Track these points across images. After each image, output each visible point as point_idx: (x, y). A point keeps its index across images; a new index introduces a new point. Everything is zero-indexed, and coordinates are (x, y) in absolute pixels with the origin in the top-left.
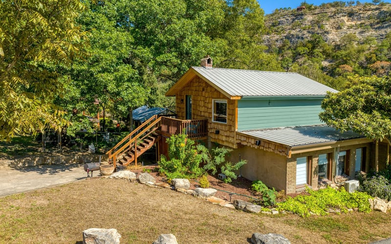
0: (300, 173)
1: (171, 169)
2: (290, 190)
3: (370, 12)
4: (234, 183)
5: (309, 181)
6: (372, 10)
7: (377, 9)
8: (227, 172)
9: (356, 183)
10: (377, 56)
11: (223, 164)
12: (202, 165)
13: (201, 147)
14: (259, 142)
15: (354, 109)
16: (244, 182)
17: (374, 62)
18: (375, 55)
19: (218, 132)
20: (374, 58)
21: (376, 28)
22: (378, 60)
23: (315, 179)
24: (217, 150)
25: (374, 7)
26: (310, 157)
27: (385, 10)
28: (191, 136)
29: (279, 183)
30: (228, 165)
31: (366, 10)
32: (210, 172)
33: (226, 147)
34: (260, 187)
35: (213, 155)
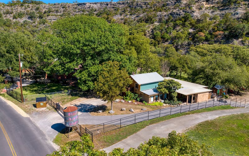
0: (152, 99)
1: (126, 99)
2: (150, 102)
4: (140, 101)
5: (154, 101)
8: (138, 99)
9: (163, 101)
11: (137, 98)
12: (133, 98)
13: (133, 94)
14: (144, 94)
16: (141, 101)
19: (136, 90)
23: (155, 101)
24: (136, 95)
26: (154, 96)
28: (130, 91)
29: (147, 101)
30: (138, 98)
32: (134, 99)
33: (137, 94)
34: (144, 102)
35: (135, 96)
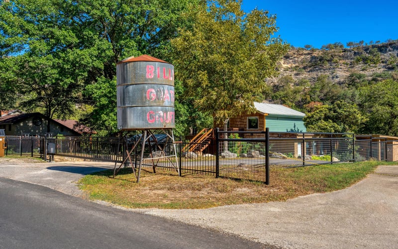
3: (303, 57)
6: (305, 54)
7: (309, 54)
10: (311, 97)
15: (320, 119)
17: (309, 103)
18: (309, 96)
20: (309, 99)
21: (309, 72)
22: (312, 101)
25: (307, 52)
27: (316, 55)
31: (299, 55)
